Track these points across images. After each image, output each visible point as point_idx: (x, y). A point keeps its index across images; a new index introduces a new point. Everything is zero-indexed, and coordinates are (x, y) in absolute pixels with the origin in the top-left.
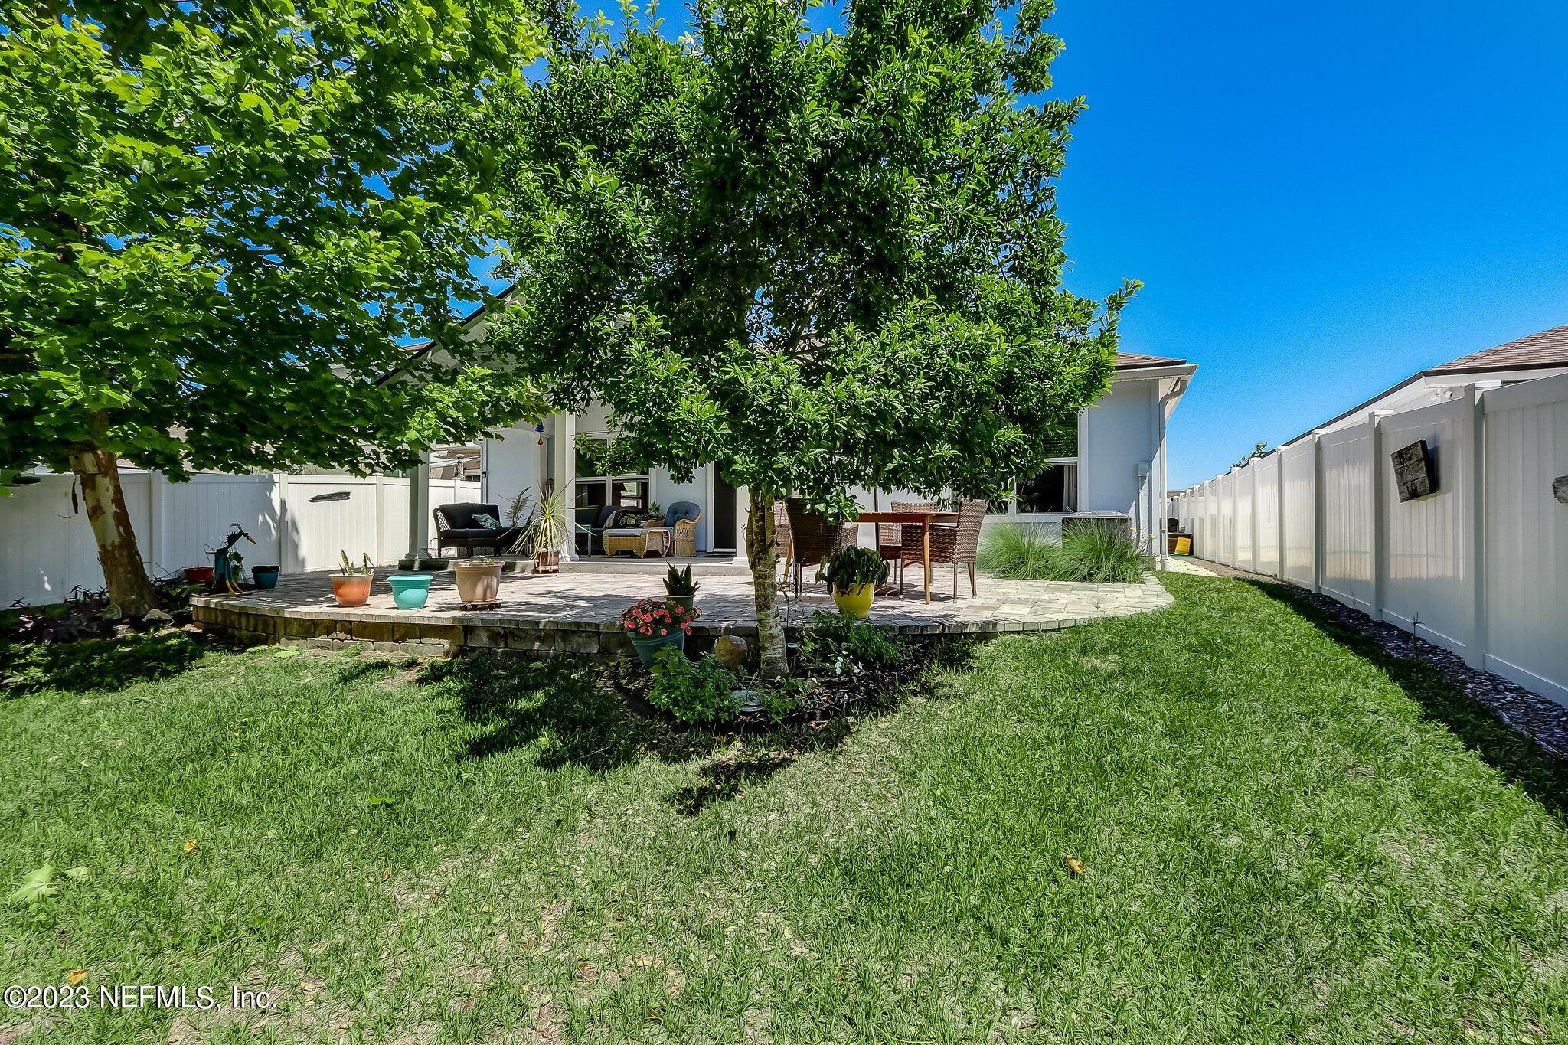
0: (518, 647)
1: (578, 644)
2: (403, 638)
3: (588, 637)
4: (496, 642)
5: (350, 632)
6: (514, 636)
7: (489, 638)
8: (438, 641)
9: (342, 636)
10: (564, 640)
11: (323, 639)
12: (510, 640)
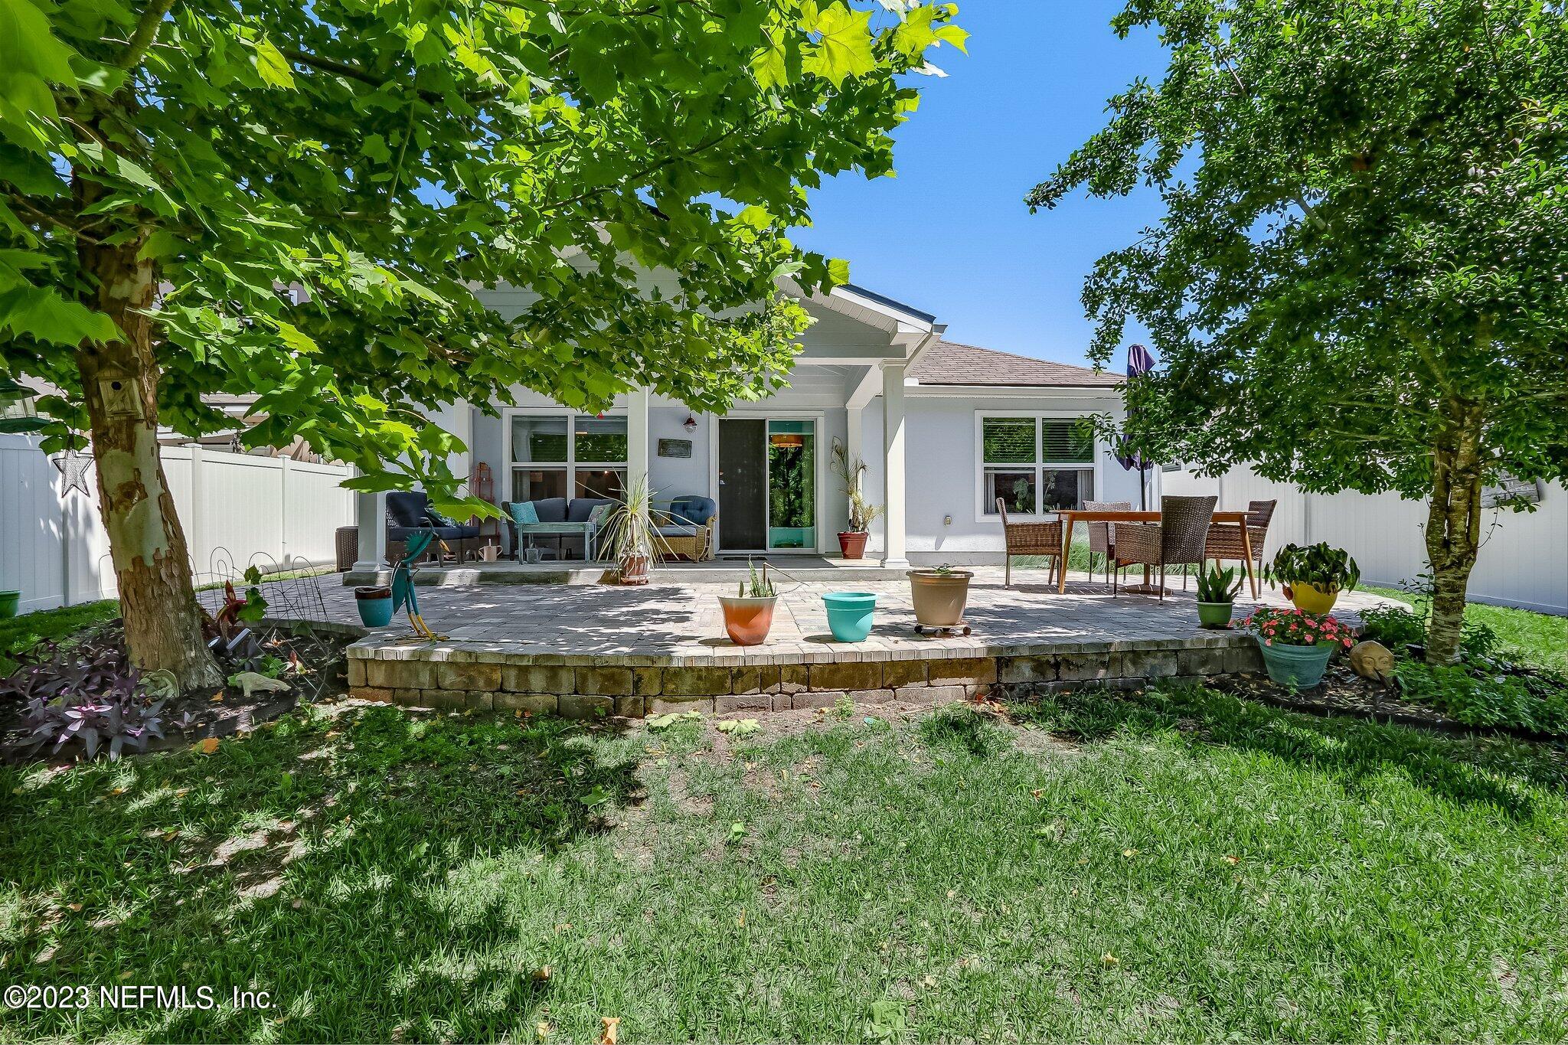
0: (1073, 677)
1: (1152, 667)
2: (901, 681)
3: (1165, 657)
4: (1043, 674)
5: (807, 681)
6: (1068, 663)
7: (1034, 669)
8: (957, 680)
9: (790, 687)
10: (1134, 663)
11: (753, 695)
12: (1063, 669)
